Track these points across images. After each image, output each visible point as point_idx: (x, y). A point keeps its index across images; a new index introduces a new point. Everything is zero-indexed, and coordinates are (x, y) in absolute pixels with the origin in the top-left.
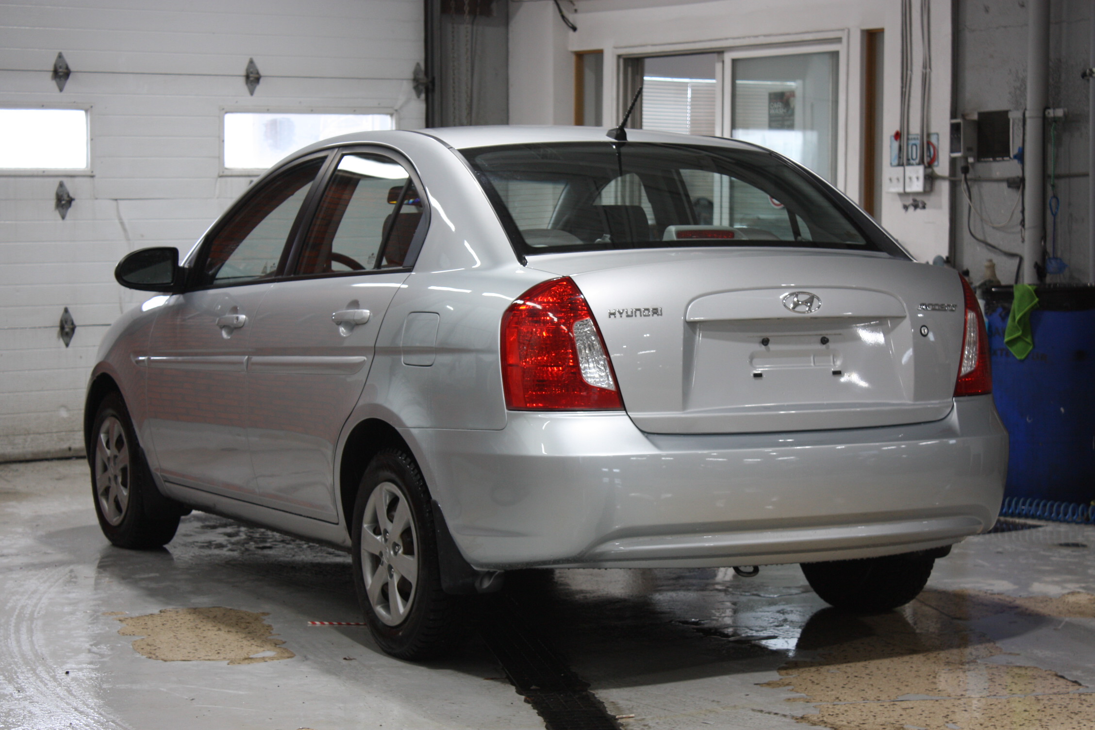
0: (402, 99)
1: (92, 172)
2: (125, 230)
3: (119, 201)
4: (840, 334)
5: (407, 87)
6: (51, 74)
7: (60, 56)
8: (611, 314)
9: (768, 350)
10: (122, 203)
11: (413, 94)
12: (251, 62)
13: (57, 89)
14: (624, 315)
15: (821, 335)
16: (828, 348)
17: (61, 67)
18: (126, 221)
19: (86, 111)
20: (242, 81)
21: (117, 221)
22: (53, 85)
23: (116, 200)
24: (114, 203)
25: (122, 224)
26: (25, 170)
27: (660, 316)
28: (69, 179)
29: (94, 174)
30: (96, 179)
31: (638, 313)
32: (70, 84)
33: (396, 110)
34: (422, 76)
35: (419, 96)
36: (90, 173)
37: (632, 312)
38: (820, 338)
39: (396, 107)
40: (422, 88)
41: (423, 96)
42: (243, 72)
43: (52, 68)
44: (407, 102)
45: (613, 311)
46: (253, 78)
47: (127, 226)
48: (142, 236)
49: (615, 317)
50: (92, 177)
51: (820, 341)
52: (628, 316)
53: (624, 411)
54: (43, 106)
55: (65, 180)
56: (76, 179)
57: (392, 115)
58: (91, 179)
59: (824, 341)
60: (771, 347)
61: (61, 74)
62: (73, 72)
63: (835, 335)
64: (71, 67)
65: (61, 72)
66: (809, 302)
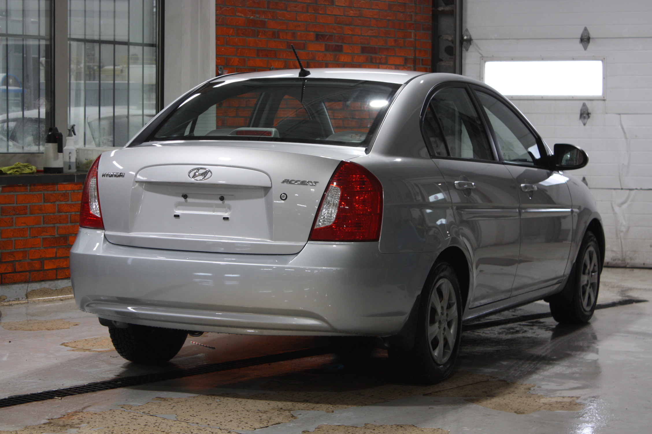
1: (604, 97)
2: (624, 132)
3: (622, 115)
6: (579, 40)
7: (586, 29)
9: (186, 201)
10: (623, 116)
13: (583, 48)
14: (108, 176)
16: (223, 203)
17: (585, 36)
18: (625, 127)
19: (602, 61)
21: (620, 127)
22: (580, 46)
23: (620, 114)
24: (619, 116)
25: (623, 129)
26: (562, 96)
27: (123, 178)
28: (589, 102)
29: (605, 98)
30: (606, 102)
31: (114, 175)
32: (591, 46)
36: (603, 98)
37: (111, 175)
38: (220, 196)
43: (580, 36)
45: (104, 174)
47: (626, 130)
48: (636, 136)
49: (104, 177)
50: (604, 100)
51: (219, 198)
53: (103, 230)
54: (573, 59)
55: (586, 102)
56: (594, 102)
58: (604, 102)
59: (222, 199)
60: (189, 200)
61: (585, 40)
62: (593, 38)
63: (230, 195)
64: (592, 35)
65: (585, 39)
66: (204, 174)
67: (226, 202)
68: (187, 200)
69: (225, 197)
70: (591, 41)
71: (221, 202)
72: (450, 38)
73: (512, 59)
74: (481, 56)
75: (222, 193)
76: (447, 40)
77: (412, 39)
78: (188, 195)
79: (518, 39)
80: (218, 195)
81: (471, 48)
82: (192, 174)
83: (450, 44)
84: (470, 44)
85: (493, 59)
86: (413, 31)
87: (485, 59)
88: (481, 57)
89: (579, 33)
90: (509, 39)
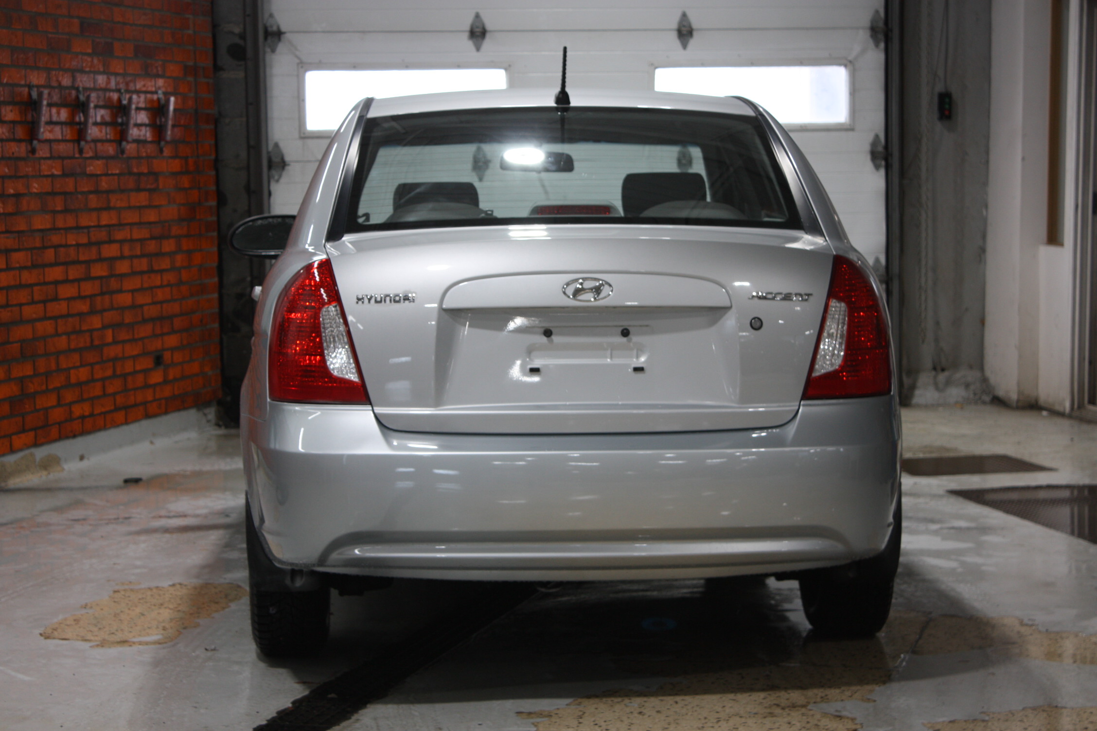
0: (857, 49)
2: (544, 190)
4: (647, 326)
5: (864, 36)
6: (467, 35)
7: (477, 16)
8: (359, 299)
9: (549, 342)
11: (871, 43)
12: (684, 15)
13: (474, 48)
14: (373, 301)
15: (622, 326)
17: (477, 27)
19: (506, 69)
20: (674, 35)
22: (469, 45)
27: (412, 303)
31: (388, 299)
32: (487, 44)
33: (850, 62)
34: (881, 24)
35: (877, 45)
37: (381, 298)
38: (620, 329)
39: (850, 58)
40: (881, 36)
41: (882, 45)
42: (675, 25)
43: (468, 28)
44: (864, 51)
45: (360, 297)
46: (685, 33)
47: (547, 187)
49: (363, 302)
51: (620, 333)
52: (376, 302)
53: (370, 406)
54: (459, 66)
57: (845, 66)
59: (625, 333)
60: (555, 338)
61: (478, 34)
62: (491, 31)
63: (641, 326)
64: (489, 26)
65: (478, 32)
66: (597, 290)
67: (635, 338)
68: (552, 341)
69: (631, 330)
70: (488, 35)
71: (624, 340)
72: (237, 30)
73: (355, 67)
74: (298, 61)
75: (625, 323)
76: (232, 33)
77: (190, 32)
78: (553, 330)
79: (363, 32)
80: (616, 326)
81: (281, 47)
82: (570, 291)
83: (237, 40)
84: (279, 40)
85: (320, 65)
86: (190, 16)
87: (304, 66)
88: (298, 64)
89: (467, 23)
90: (347, 32)
